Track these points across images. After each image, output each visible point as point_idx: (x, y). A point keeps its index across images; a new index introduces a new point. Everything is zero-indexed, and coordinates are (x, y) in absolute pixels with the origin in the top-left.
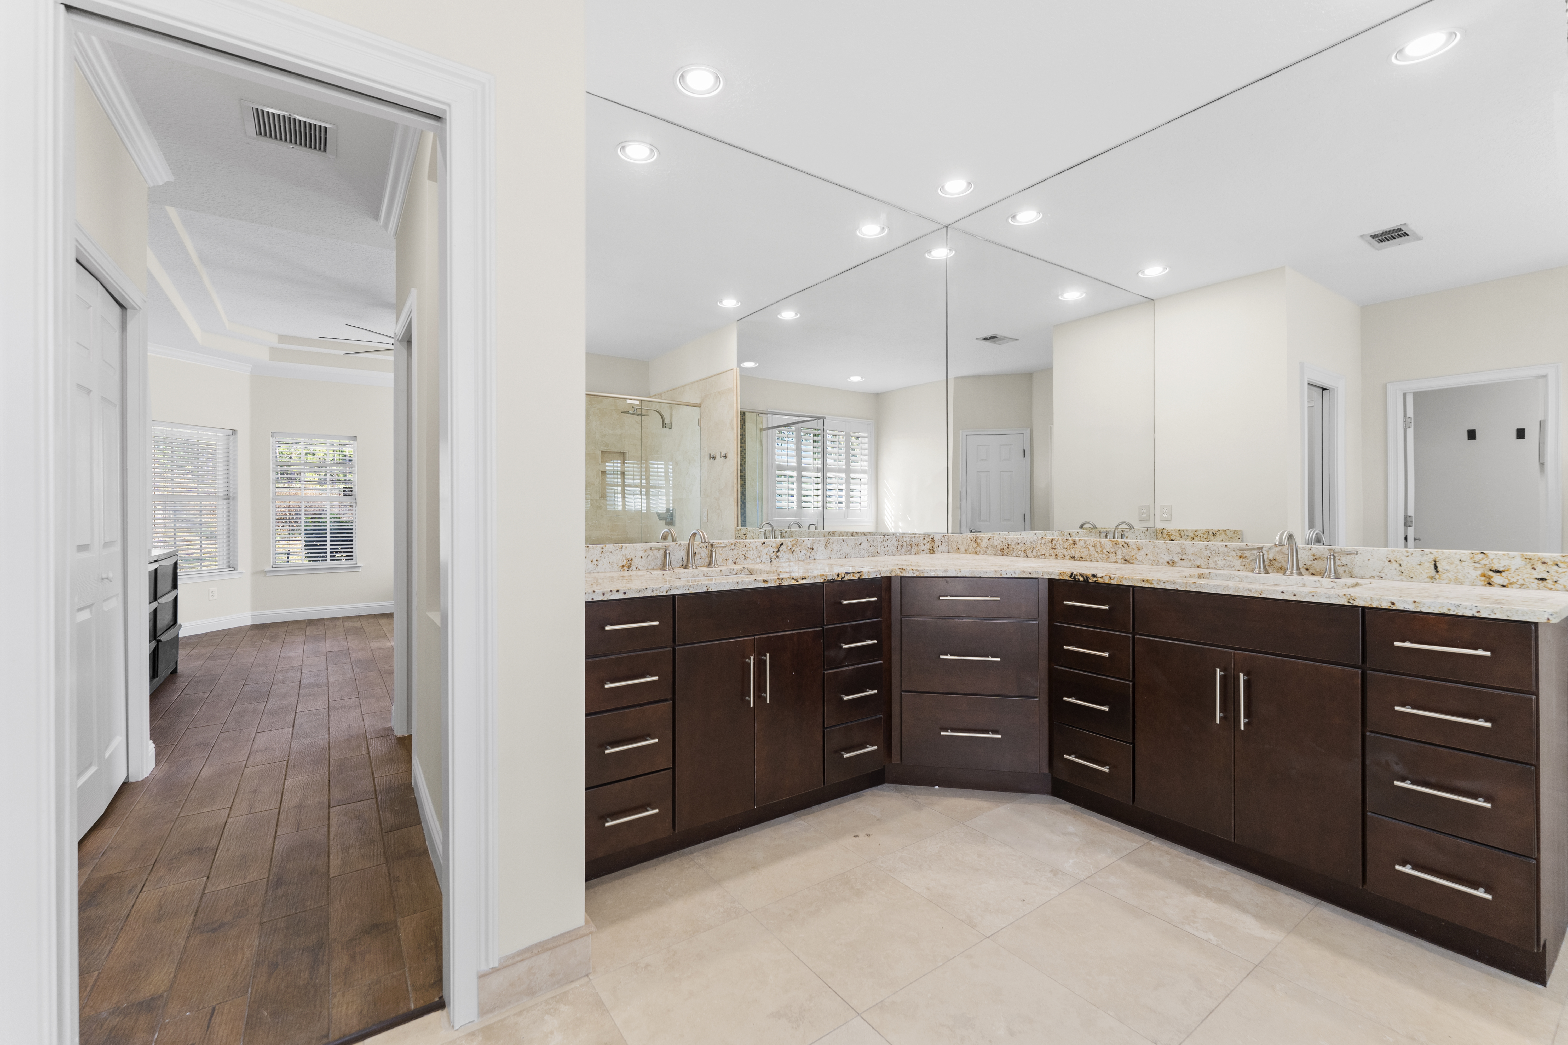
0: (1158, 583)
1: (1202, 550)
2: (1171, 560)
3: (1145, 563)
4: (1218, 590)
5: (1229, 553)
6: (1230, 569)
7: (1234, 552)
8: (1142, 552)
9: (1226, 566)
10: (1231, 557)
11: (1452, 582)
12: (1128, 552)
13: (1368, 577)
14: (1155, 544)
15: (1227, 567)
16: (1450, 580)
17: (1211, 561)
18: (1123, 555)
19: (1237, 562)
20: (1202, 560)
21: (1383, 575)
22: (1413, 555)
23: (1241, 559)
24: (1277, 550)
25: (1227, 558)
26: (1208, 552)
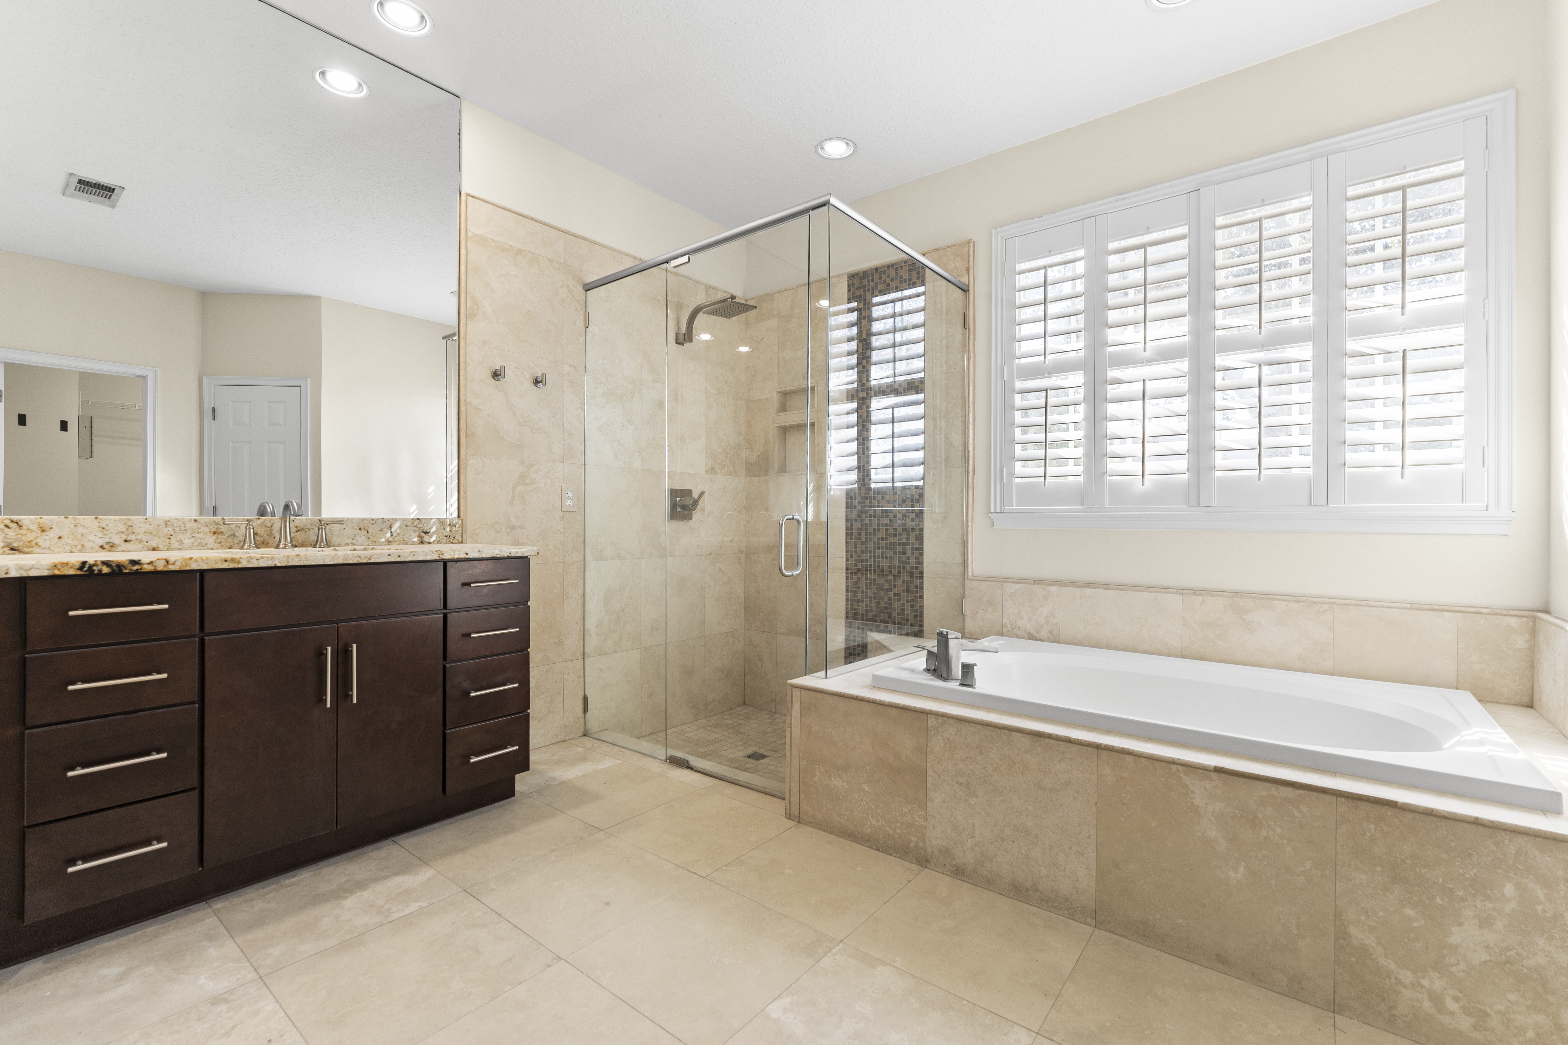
0: (248, 561)
1: (160, 527)
2: (108, 543)
3: (56, 551)
4: (327, 560)
5: (199, 528)
6: (201, 548)
7: (206, 528)
8: (51, 534)
9: (195, 545)
10: (202, 533)
11: (401, 543)
12: (19, 536)
13: (344, 545)
14: (78, 521)
15: (197, 546)
16: (400, 542)
17: (173, 540)
18: (8, 540)
19: (211, 540)
20: (160, 540)
21: (355, 541)
22: (377, 523)
23: (216, 535)
24: (258, 523)
25: (197, 535)
26: (170, 528)
